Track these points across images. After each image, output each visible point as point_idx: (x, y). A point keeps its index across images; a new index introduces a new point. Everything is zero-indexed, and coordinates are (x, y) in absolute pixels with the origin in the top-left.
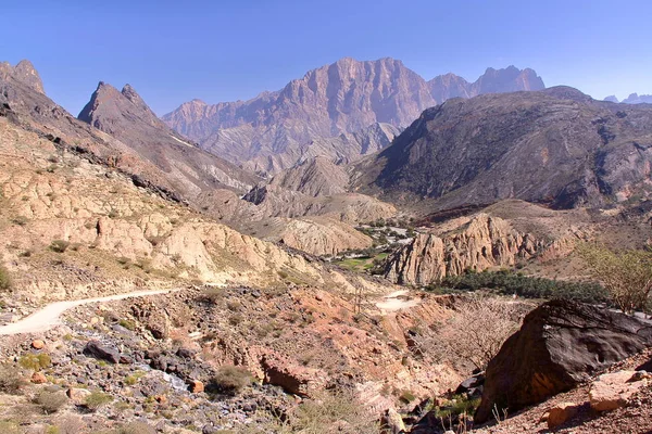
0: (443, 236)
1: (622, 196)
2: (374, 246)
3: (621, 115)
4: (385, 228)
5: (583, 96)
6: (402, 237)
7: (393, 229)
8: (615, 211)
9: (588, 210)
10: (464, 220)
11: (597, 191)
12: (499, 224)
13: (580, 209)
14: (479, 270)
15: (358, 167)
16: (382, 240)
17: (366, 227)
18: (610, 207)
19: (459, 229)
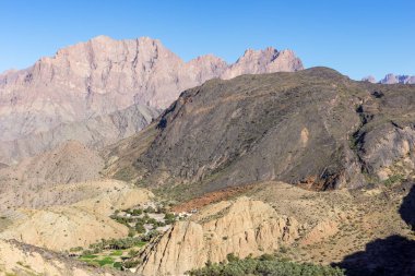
0: (202, 222)
1: (384, 174)
2: (131, 235)
3: (377, 95)
4: (142, 216)
5: (341, 77)
6: (160, 224)
7: (151, 216)
8: (377, 191)
9: (350, 191)
10: (224, 204)
11: (358, 170)
12: (260, 206)
13: (342, 190)
14: (242, 257)
15: (115, 151)
16: (140, 229)
17: (122, 214)
18: (371, 186)
19: (220, 215)
